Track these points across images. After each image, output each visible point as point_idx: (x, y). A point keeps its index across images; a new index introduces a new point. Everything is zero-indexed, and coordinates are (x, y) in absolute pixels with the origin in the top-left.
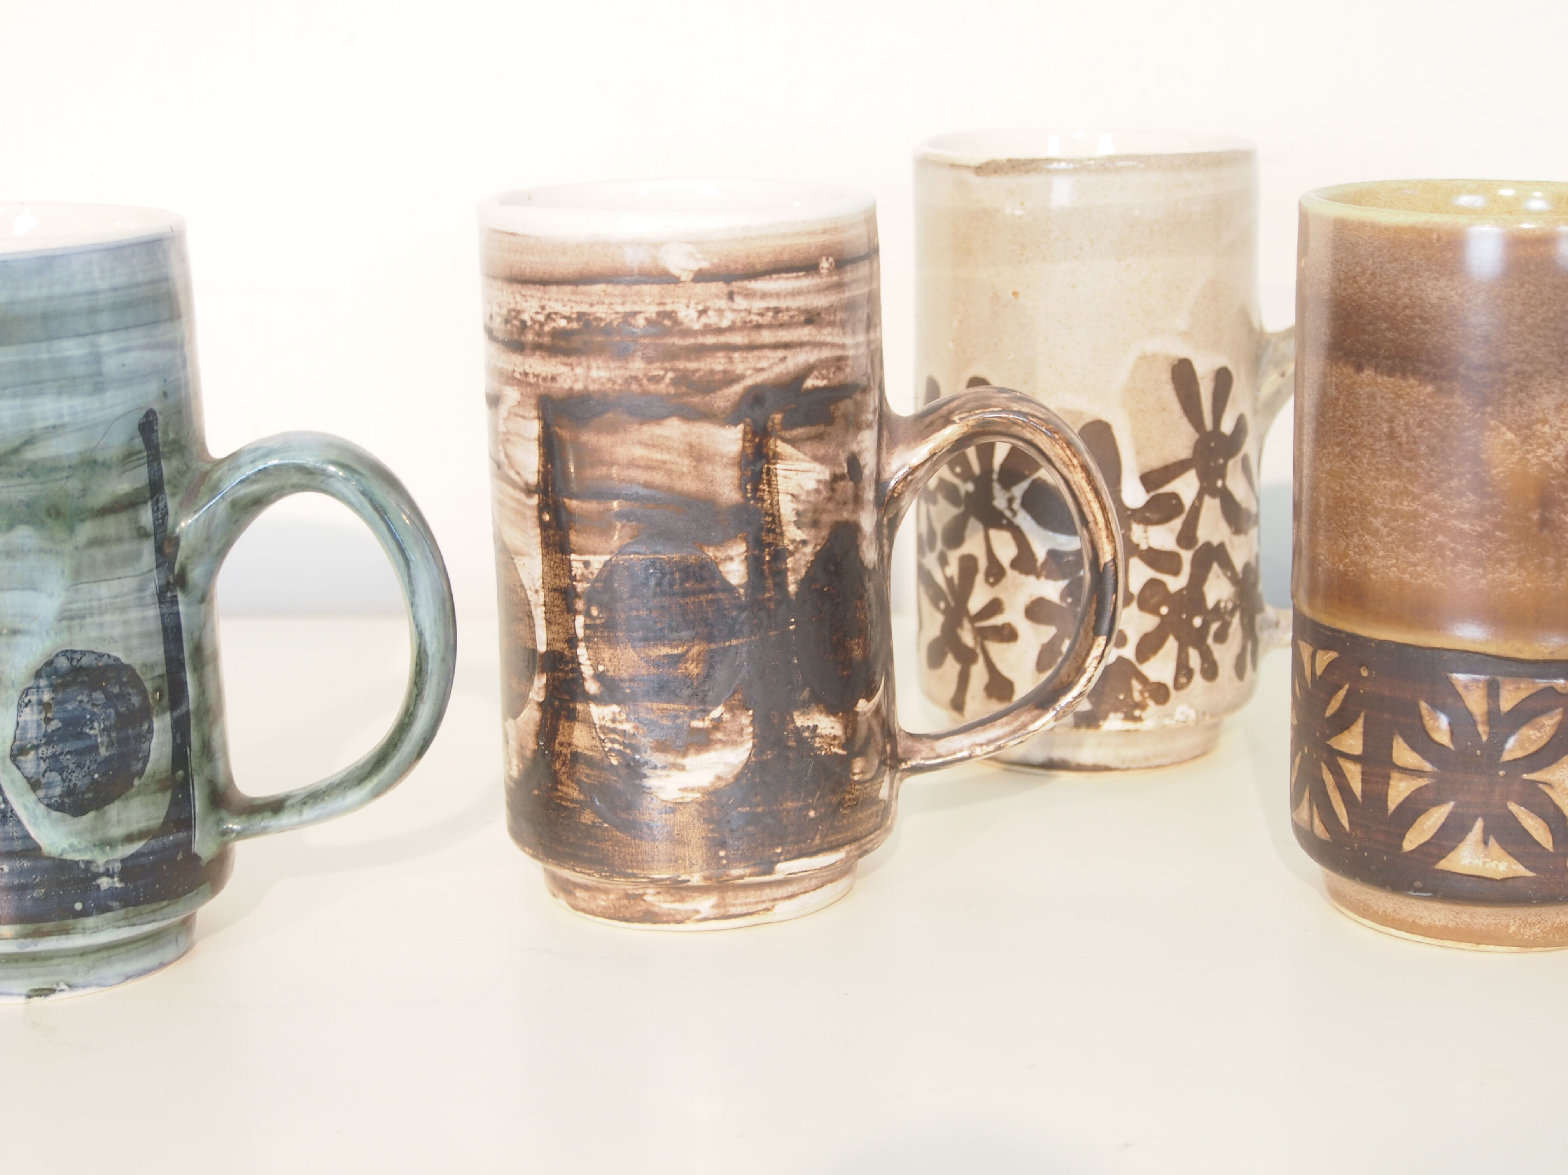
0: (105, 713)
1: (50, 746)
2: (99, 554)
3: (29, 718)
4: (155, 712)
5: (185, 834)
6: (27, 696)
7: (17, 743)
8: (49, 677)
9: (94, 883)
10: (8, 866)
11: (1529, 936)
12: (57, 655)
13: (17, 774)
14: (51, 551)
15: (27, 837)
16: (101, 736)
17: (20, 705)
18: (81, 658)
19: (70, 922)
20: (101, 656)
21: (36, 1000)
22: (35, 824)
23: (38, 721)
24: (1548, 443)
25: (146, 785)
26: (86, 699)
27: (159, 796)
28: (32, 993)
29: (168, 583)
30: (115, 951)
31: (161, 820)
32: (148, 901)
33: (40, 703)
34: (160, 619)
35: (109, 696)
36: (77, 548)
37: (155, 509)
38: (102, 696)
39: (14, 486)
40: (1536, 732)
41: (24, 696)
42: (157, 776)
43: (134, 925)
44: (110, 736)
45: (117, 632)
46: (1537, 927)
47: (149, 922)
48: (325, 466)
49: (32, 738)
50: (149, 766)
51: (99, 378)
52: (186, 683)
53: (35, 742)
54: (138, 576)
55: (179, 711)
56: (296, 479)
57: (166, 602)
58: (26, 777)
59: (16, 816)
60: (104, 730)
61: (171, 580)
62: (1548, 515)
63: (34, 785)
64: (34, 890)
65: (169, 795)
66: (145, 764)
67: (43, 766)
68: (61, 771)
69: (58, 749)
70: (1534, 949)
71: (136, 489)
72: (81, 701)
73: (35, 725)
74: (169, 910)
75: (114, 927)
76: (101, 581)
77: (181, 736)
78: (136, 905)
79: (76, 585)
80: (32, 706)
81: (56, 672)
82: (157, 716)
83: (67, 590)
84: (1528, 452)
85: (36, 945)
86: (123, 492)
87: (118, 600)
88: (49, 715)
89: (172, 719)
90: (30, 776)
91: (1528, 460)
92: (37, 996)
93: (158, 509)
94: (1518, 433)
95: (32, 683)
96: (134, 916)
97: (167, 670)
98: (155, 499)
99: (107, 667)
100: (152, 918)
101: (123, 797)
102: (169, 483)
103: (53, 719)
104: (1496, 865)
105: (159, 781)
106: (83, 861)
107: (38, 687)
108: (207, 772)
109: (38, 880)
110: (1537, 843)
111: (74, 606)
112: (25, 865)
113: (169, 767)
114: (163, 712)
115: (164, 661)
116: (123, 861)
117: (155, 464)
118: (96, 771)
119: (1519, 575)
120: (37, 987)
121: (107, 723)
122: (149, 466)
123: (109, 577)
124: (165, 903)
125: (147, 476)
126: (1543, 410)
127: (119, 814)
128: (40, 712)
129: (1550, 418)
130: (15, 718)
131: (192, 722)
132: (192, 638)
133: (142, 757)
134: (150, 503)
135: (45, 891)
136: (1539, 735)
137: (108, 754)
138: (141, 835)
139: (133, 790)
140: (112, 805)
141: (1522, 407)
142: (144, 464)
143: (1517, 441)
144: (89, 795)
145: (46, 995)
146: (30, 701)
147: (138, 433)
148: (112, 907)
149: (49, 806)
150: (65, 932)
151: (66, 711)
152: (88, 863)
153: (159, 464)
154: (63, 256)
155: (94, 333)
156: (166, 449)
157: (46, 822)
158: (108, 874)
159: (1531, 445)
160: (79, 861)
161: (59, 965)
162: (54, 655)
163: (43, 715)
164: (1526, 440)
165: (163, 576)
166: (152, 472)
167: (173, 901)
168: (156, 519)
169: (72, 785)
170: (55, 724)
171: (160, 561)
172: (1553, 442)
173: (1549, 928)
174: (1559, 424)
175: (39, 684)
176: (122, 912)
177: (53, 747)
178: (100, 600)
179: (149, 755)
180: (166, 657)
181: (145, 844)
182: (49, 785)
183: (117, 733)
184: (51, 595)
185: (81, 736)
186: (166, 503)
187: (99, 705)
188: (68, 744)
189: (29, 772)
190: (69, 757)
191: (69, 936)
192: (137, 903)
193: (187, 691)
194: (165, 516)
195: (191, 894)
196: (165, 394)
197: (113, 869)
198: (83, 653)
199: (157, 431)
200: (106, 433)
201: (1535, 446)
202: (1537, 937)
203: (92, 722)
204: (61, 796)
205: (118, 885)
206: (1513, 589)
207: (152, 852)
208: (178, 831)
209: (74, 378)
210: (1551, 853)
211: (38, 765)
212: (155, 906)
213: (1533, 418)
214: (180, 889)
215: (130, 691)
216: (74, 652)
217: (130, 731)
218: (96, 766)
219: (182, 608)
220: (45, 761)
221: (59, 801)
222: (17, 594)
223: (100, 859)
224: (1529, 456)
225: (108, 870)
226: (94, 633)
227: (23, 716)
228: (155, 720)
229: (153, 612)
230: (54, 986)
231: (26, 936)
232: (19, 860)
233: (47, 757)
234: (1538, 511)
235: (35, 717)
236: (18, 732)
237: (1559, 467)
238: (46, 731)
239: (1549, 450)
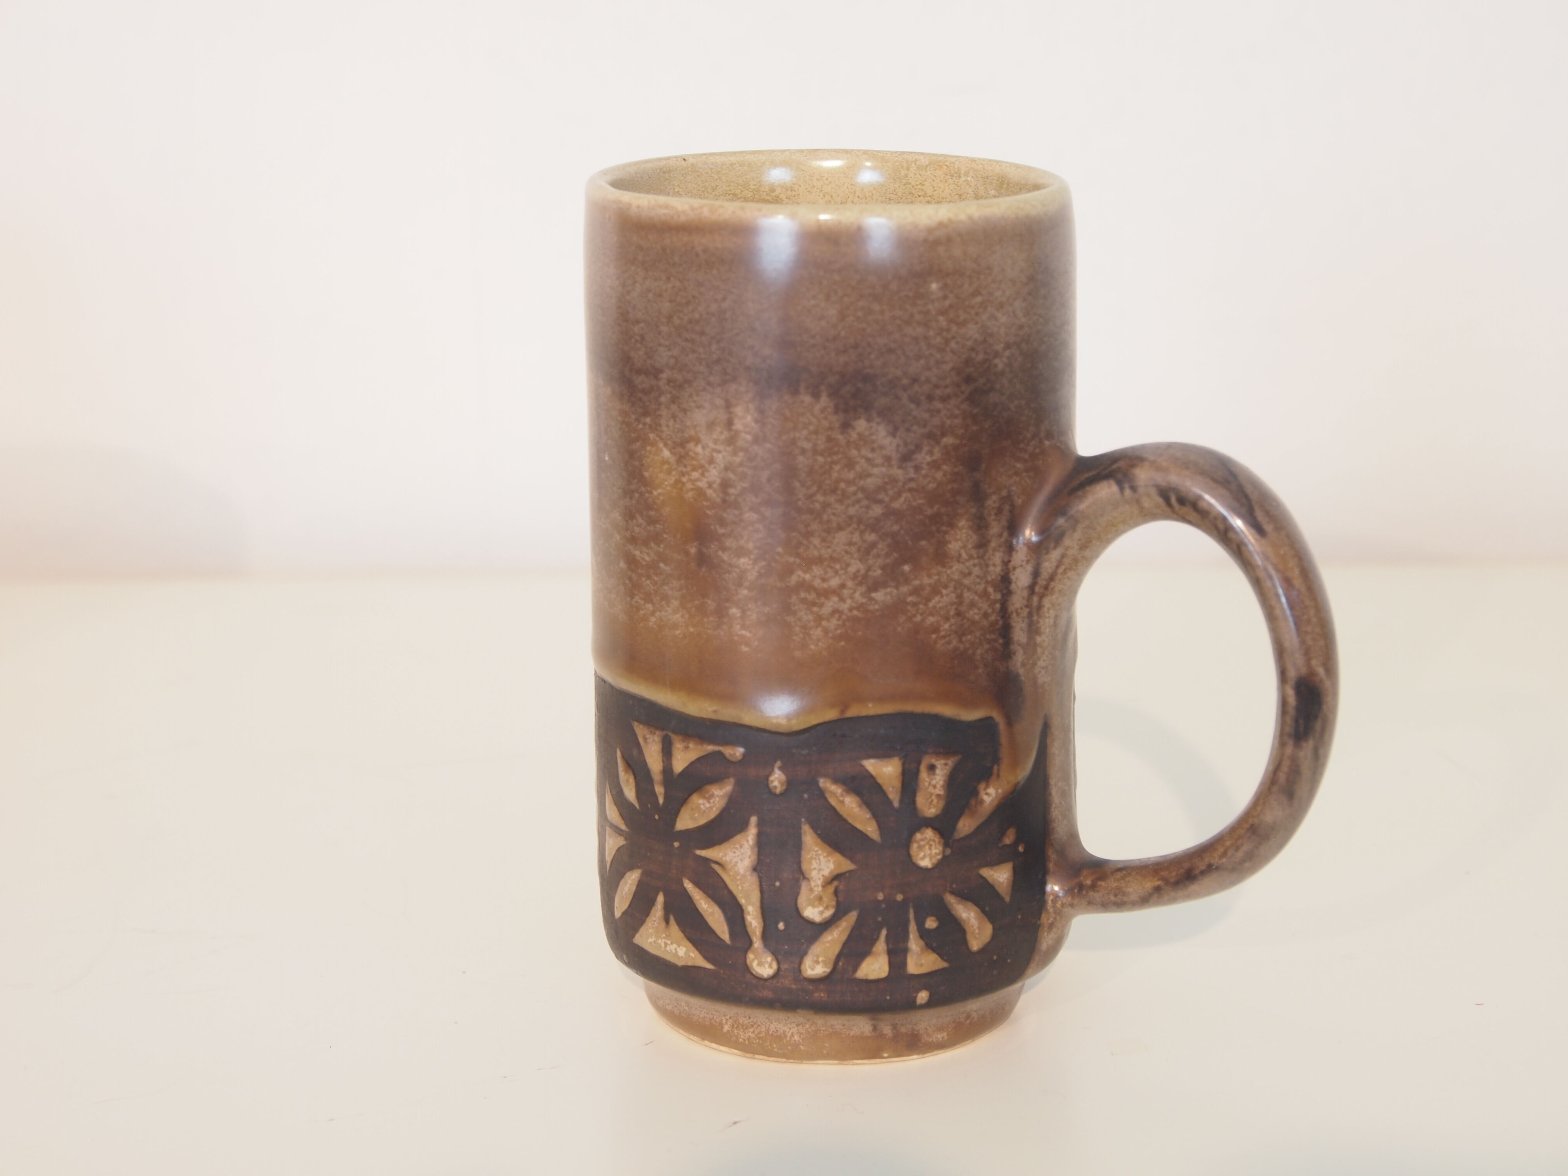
11: (744, 1039)
24: (702, 466)
40: (705, 801)
46: (751, 1030)
62: (705, 550)
70: (756, 1056)
84: (683, 474)
91: (684, 484)
94: (673, 450)
104: (676, 949)
110: (712, 932)
119: (682, 616)
126: (695, 427)
129: (703, 437)
136: (708, 805)
141: (675, 421)
143: (673, 460)
159: (685, 466)
164: (680, 459)
172: (707, 465)
173: (763, 1034)
174: (711, 445)
201: (689, 469)
202: (753, 1043)
206: (677, 632)
210: (728, 945)
213: (686, 435)
224: (684, 479)
234: (695, 544)
237: (714, 495)
239: (703, 474)
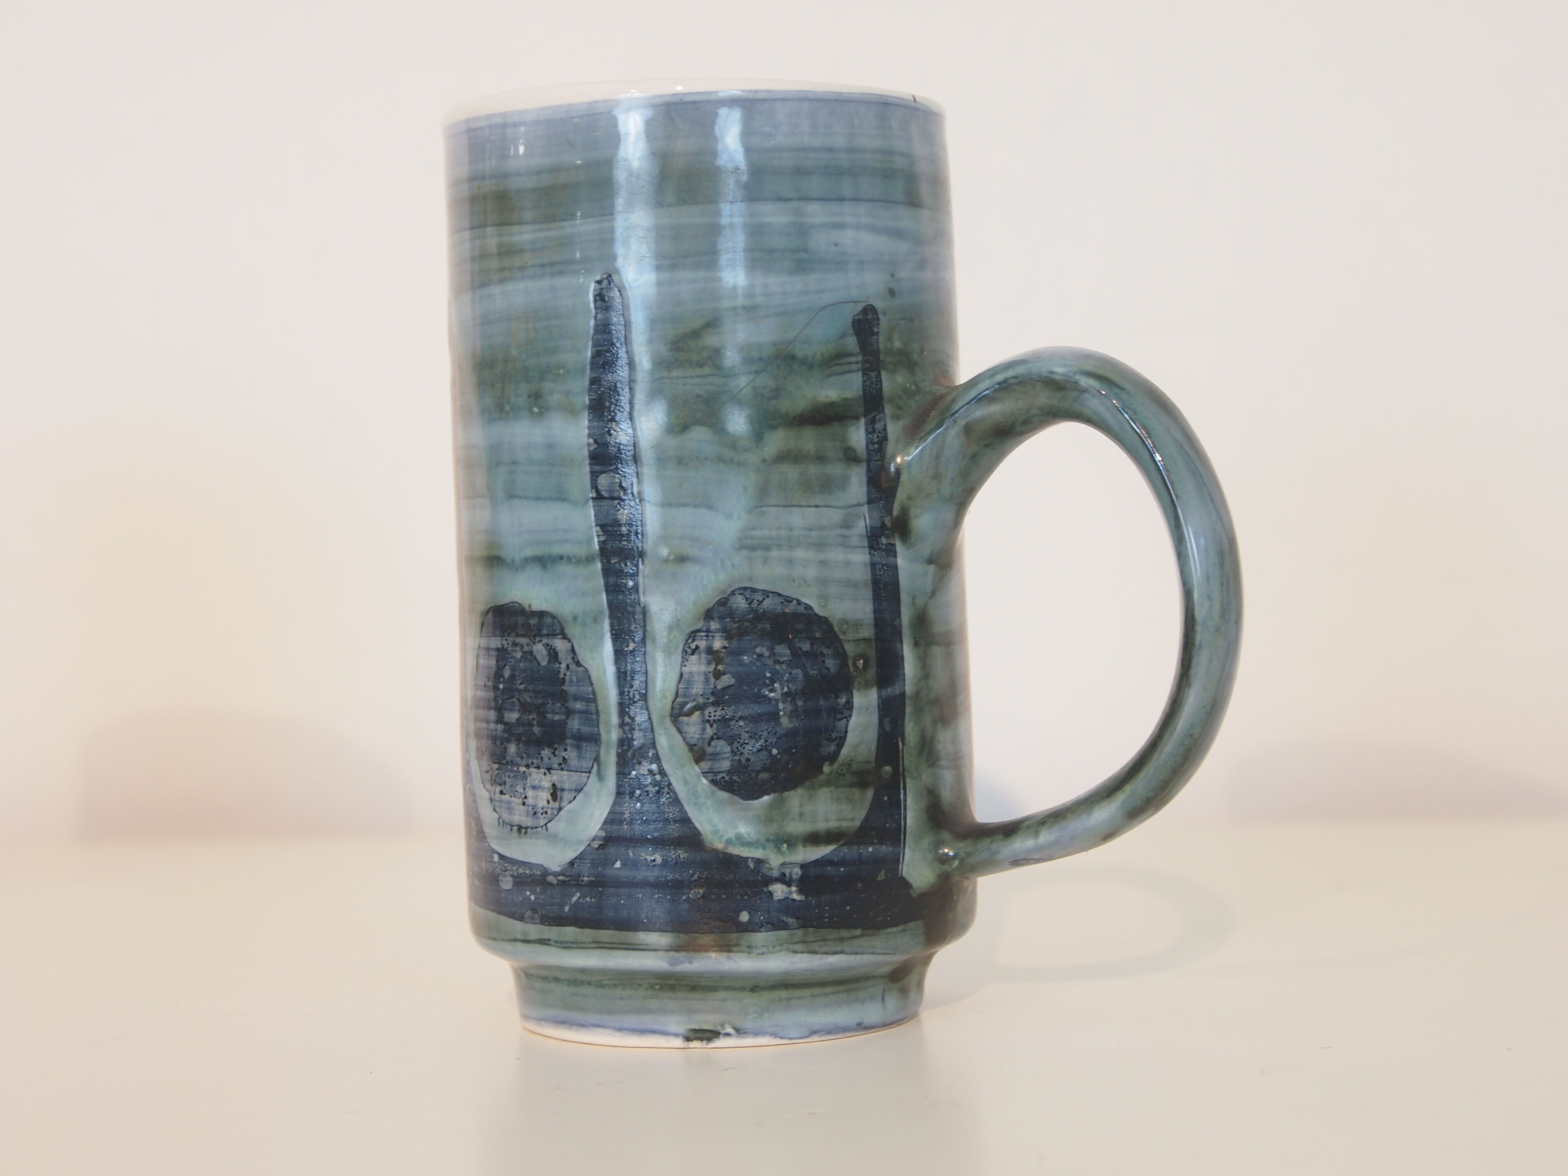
0: (790, 673)
1: (719, 706)
2: (791, 472)
3: (695, 669)
4: (856, 683)
5: (890, 848)
6: (693, 641)
7: (679, 700)
8: (722, 618)
9: (765, 889)
10: (662, 856)
12: (733, 593)
13: (678, 738)
14: (732, 461)
15: (685, 820)
16: (783, 702)
17: (685, 652)
18: (764, 599)
19: (734, 936)
20: (788, 600)
21: (696, 1044)
22: (695, 804)
23: (705, 674)
25: (839, 775)
26: (767, 653)
27: (856, 792)
28: (692, 1035)
29: (883, 525)
30: (797, 993)
31: (857, 824)
32: (834, 925)
33: (710, 650)
34: (869, 568)
35: (796, 653)
36: (764, 461)
37: (870, 430)
38: (788, 652)
39: (692, 377)
41: (690, 641)
42: (854, 766)
43: (814, 952)
44: (796, 704)
45: (811, 572)
47: (835, 953)
48: (1077, 377)
49: (697, 695)
50: (845, 751)
51: (804, 255)
52: (902, 658)
53: (701, 700)
54: (842, 508)
55: (889, 690)
56: (1044, 398)
57: (879, 549)
58: (688, 744)
59: (675, 793)
60: (787, 694)
61: (888, 522)
63: (698, 754)
64: (691, 889)
65: (870, 793)
66: (840, 746)
67: (710, 731)
68: (731, 740)
69: (729, 712)
71: (845, 400)
72: (760, 656)
73: (702, 679)
74: (864, 942)
75: (788, 950)
76: (793, 506)
77: (890, 723)
78: (818, 927)
79: (761, 507)
80: (700, 653)
81: (731, 614)
82: (859, 690)
83: (750, 512)
85: (690, 963)
86: (828, 400)
87: (813, 533)
88: (720, 667)
89: (880, 697)
90: (693, 742)
92: (697, 1039)
93: (874, 431)
95: (700, 625)
96: (814, 941)
97: (876, 634)
98: (870, 417)
99: (796, 616)
100: (839, 949)
101: (807, 783)
102: (891, 401)
103: (724, 674)
105: (857, 773)
106: (752, 858)
107: (708, 631)
108: (926, 777)
109: (696, 877)
111: (757, 533)
112: (682, 856)
113: (873, 757)
114: (867, 686)
115: (872, 622)
116: (803, 866)
117: (873, 374)
118: (775, 746)
120: (697, 1027)
121: (793, 688)
122: (864, 374)
123: (804, 503)
124: (858, 932)
125: (861, 386)
127: (801, 806)
128: (709, 663)
130: (679, 667)
131: (909, 709)
132: (914, 603)
133: (836, 738)
134: (863, 421)
135: (704, 893)
137: (791, 726)
138: (829, 837)
139: (822, 777)
140: (792, 792)
142: (858, 370)
144: (765, 776)
145: (709, 1040)
146: (697, 647)
147: (851, 331)
148: (786, 924)
149: (713, 782)
150: (727, 948)
151: (741, 663)
152: (759, 862)
153: (879, 376)
154: (765, 100)
155: (800, 199)
156: (889, 359)
157: (709, 802)
158: (783, 879)
160: (748, 858)
161: (724, 1000)
162: (729, 592)
163: (712, 667)
165: (876, 515)
166: (867, 383)
167: (870, 932)
168: (870, 442)
169: (743, 759)
170: (727, 680)
171: (873, 496)
175: (709, 626)
176: (800, 932)
177: (723, 709)
178: (791, 529)
179: (845, 737)
180: (875, 618)
181: (834, 850)
182: (715, 756)
183: (804, 702)
184: (729, 516)
185: (760, 698)
186: (885, 425)
187: (783, 663)
188: (742, 707)
189: (692, 738)
190: (741, 723)
191: (731, 954)
192: (820, 925)
193: (904, 669)
194: (882, 442)
195: (894, 929)
196: (892, 292)
197: (791, 875)
198: (766, 593)
199: (877, 333)
200: (808, 324)
203: (773, 681)
204: (729, 772)
205: (796, 896)
207: (843, 862)
208: (880, 843)
209: (771, 251)
211: (704, 729)
212: (844, 933)
214: (880, 919)
215: (825, 651)
216: (754, 590)
217: (822, 702)
218: (775, 740)
219: (900, 562)
220: (711, 726)
221: (727, 778)
222: (688, 510)
223: (775, 861)
225: (784, 875)
226: (780, 570)
227: (688, 666)
228: (855, 693)
229: (861, 557)
230: (719, 1028)
231: (677, 949)
232: (675, 849)
233: (714, 721)
235: (703, 668)
236: (681, 686)
238: (715, 687)
